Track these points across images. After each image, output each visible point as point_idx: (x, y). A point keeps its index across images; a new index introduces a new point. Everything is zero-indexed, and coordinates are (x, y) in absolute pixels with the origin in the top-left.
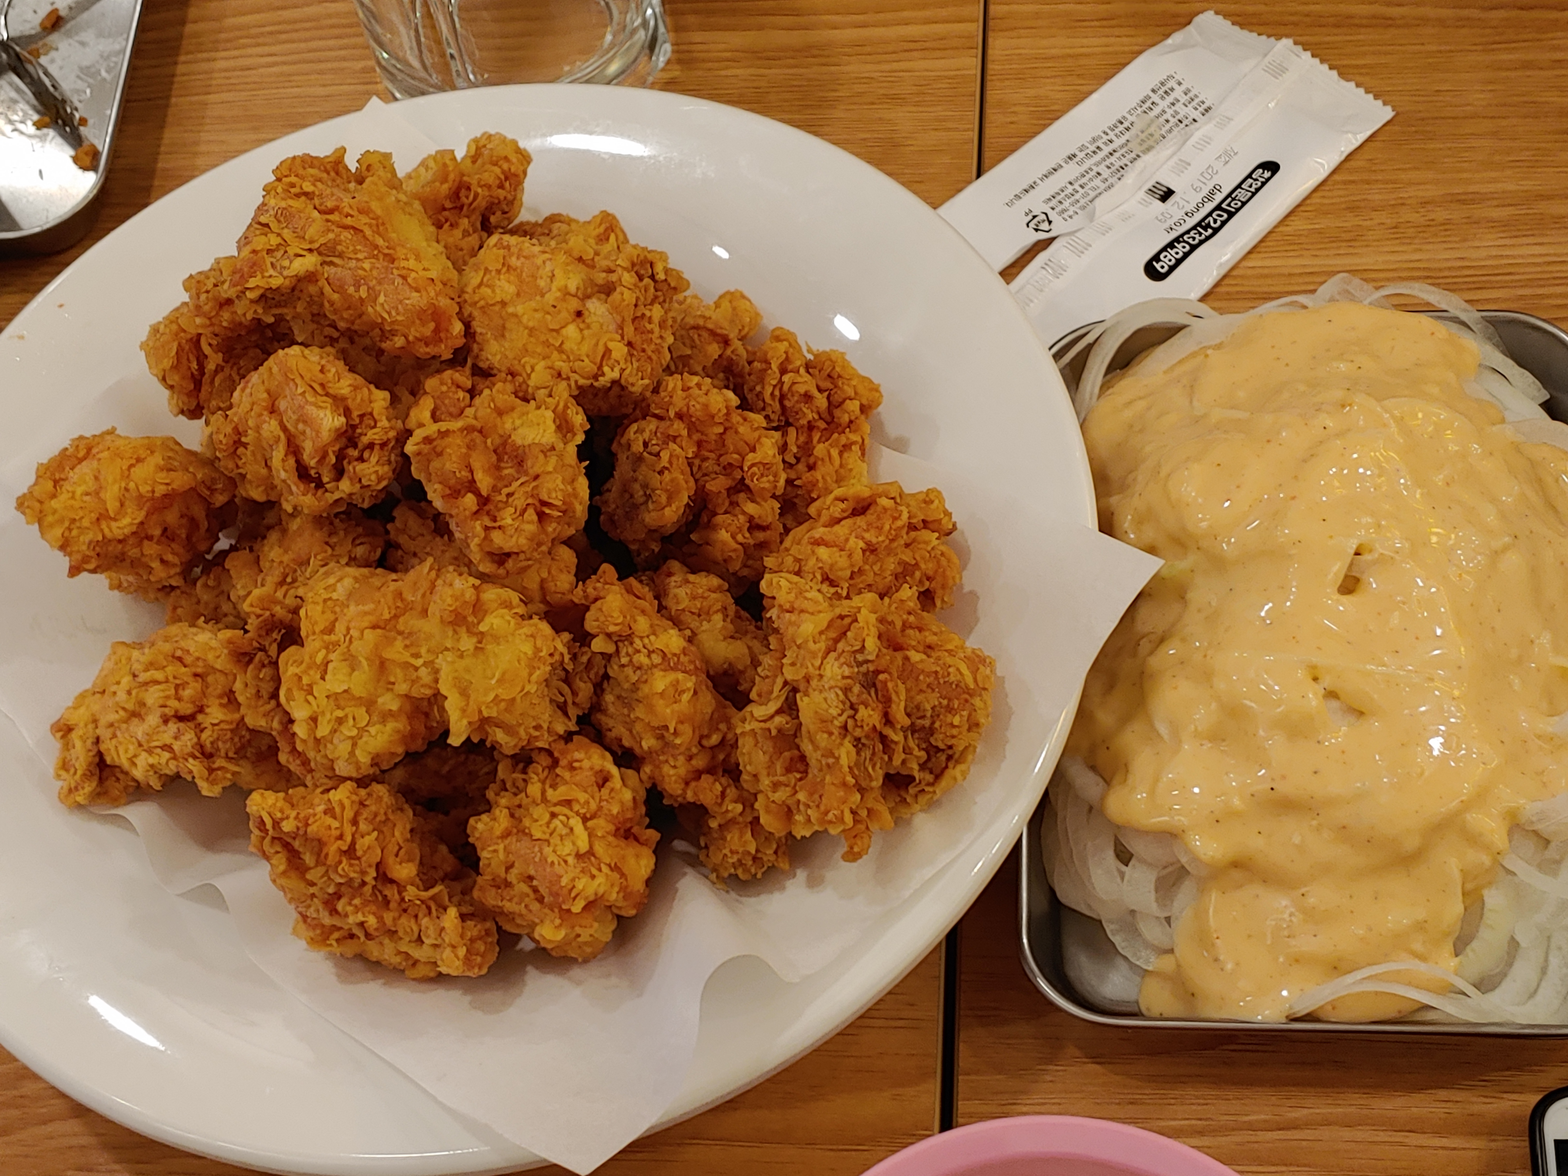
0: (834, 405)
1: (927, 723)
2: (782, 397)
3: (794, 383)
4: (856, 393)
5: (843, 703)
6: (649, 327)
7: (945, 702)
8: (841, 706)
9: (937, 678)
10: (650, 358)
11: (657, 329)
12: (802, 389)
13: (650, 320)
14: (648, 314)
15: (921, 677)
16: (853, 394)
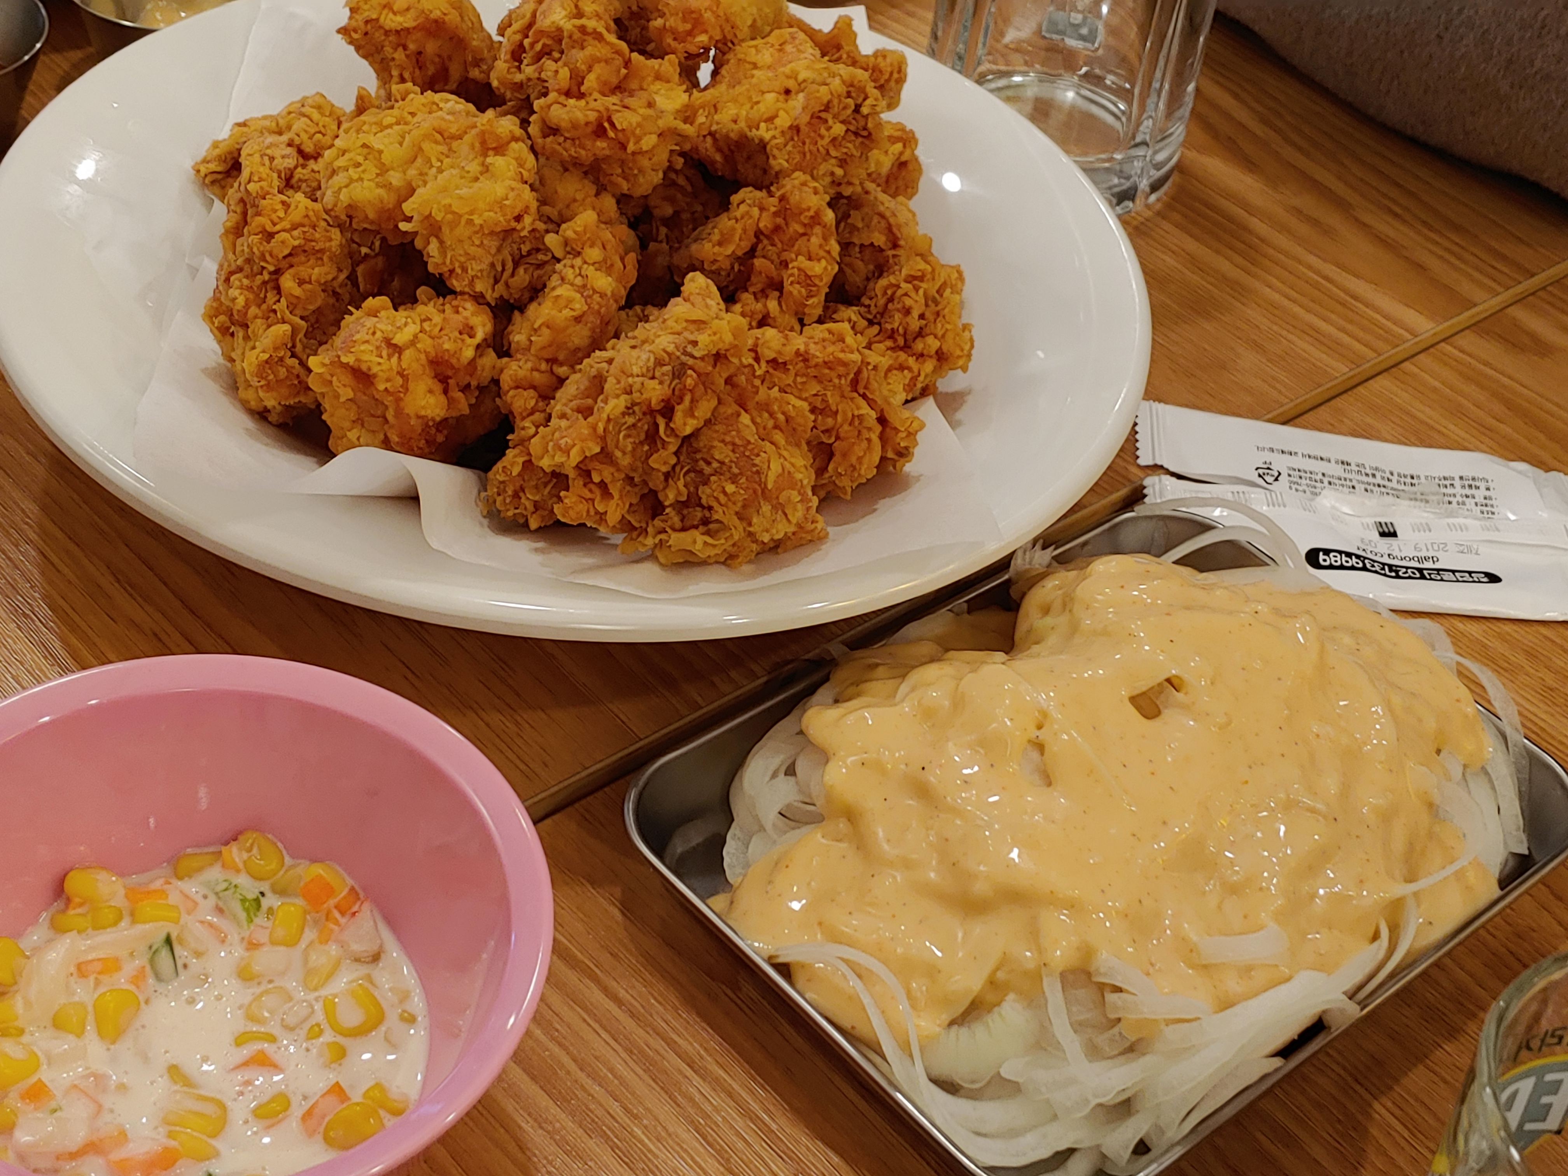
0: (920, 334)
1: (707, 470)
2: (891, 300)
3: (906, 294)
4: (943, 336)
5: (648, 370)
6: (823, 131)
7: (735, 470)
8: (644, 370)
9: (745, 446)
10: (804, 154)
11: (827, 140)
12: (908, 302)
13: (829, 129)
14: (830, 122)
15: (734, 433)
16: (940, 334)
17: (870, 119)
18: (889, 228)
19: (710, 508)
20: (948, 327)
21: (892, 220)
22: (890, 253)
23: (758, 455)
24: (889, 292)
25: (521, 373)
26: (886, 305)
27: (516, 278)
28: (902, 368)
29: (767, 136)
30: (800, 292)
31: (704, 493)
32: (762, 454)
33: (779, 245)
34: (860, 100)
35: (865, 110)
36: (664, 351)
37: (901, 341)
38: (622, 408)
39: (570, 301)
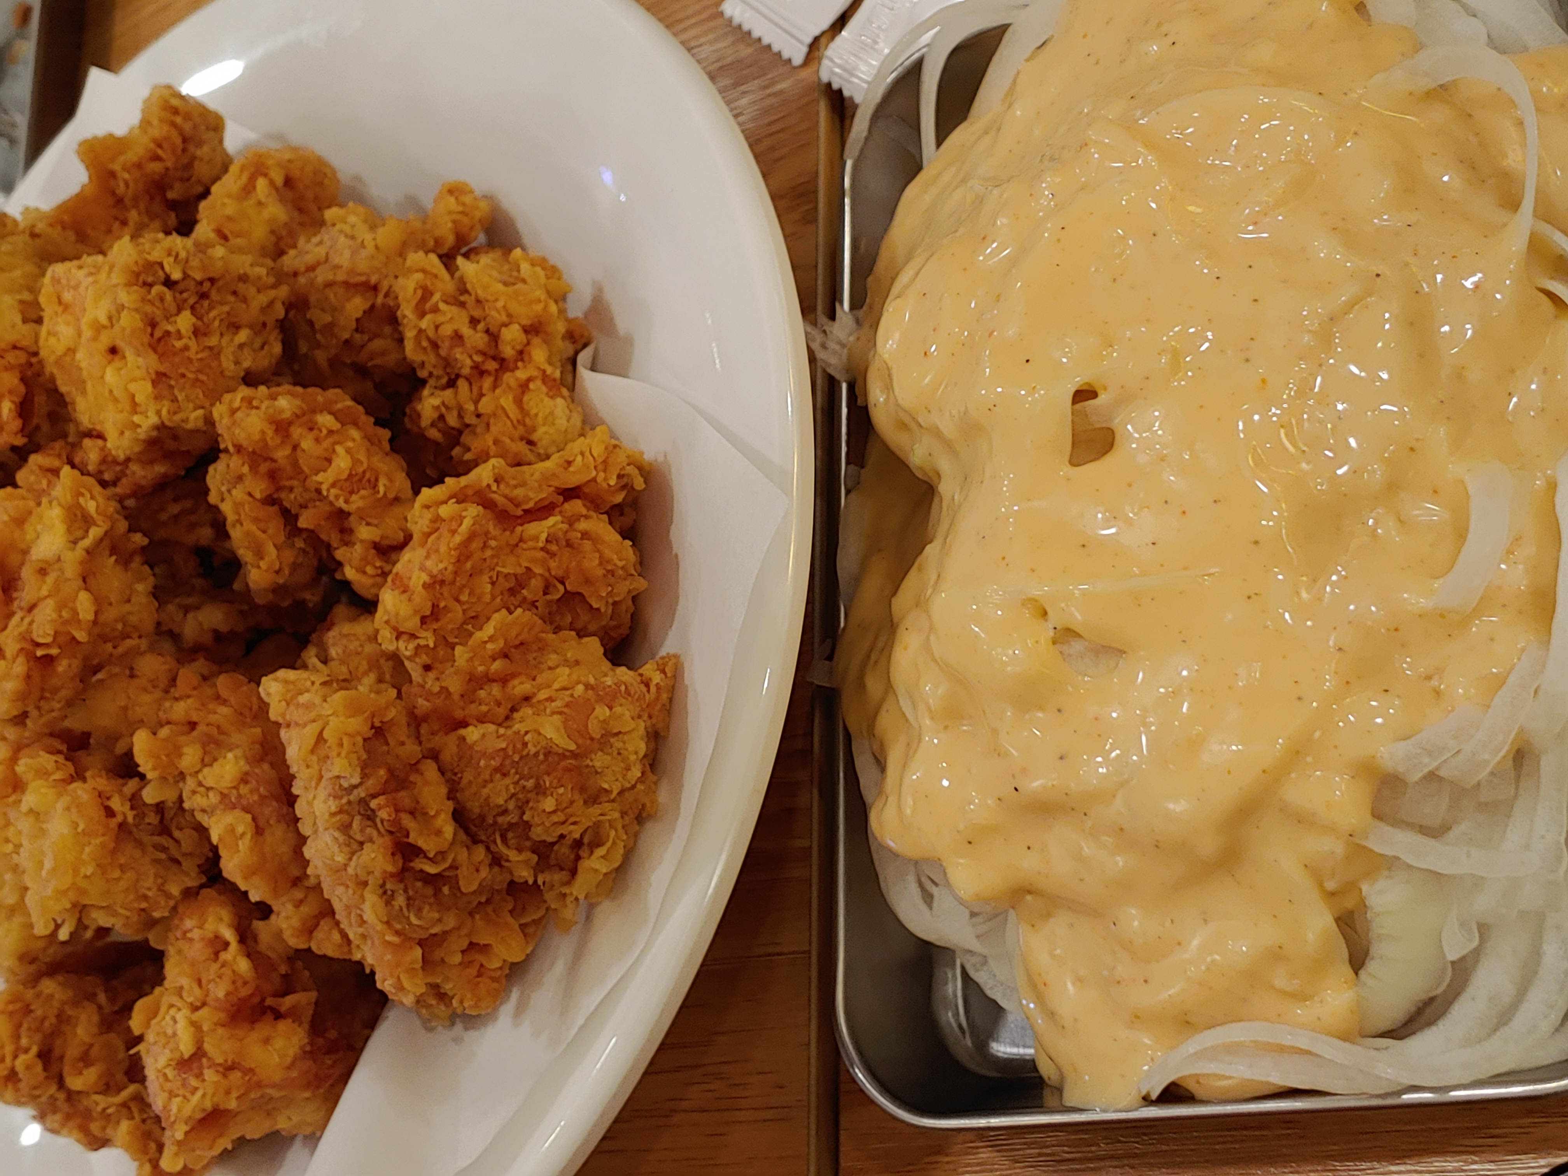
0: (494, 337)
1: (512, 818)
2: (435, 345)
3: (437, 327)
4: (509, 315)
5: (348, 845)
6: (178, 344)
7: (530, 784)
8: (346, 849)
9: (506, 756)
10: (197, 380)
11: (193, 344)
12: (447, 330)
13: (179, 336)
14: (170, 328)
15: (482, 763)
16: (504, 318)
17: (191, 273)
18: (346, 284)
19: (562, 837)
20: (500, 304)
21: (340, 277)
22: (380, 300)
23: (525, 744)
24: (425, 343)
25: (295, 922)
26: (439, 355)
27: (183, 844)
28: (524, 386)
29: (153, 419)
30: (363, 498)
31: (538, 833)
32: (527, 738)
33: (295, 483)
34: (161, 273)
35: (176, 275)
36: (333, 815)
37: (492, 365)
38: (380, 903)
39: (232, 830)
